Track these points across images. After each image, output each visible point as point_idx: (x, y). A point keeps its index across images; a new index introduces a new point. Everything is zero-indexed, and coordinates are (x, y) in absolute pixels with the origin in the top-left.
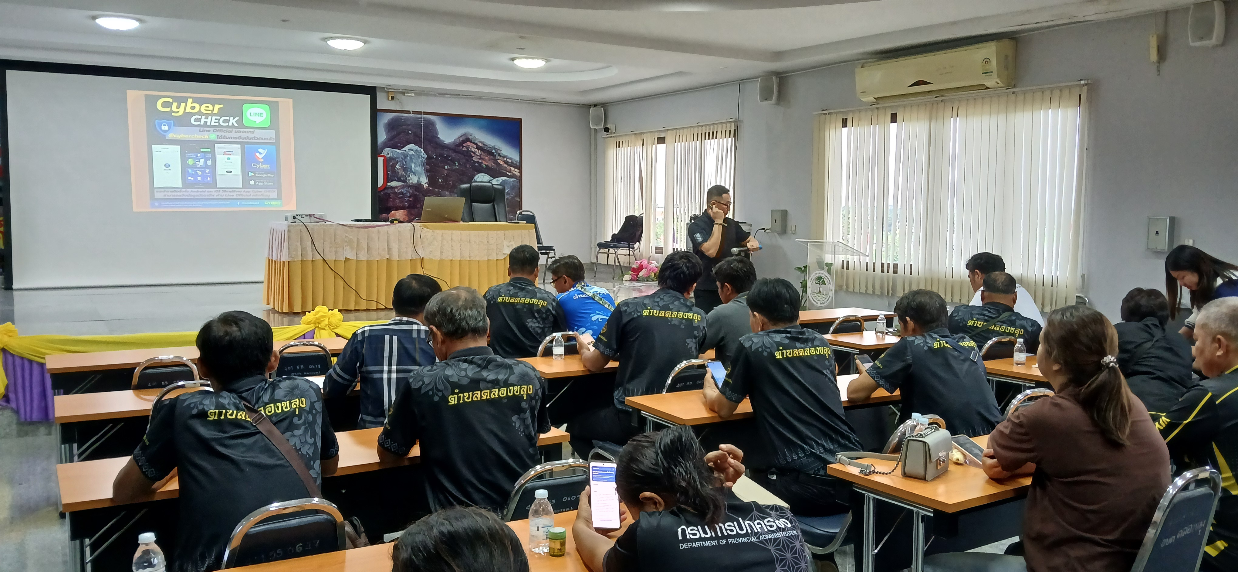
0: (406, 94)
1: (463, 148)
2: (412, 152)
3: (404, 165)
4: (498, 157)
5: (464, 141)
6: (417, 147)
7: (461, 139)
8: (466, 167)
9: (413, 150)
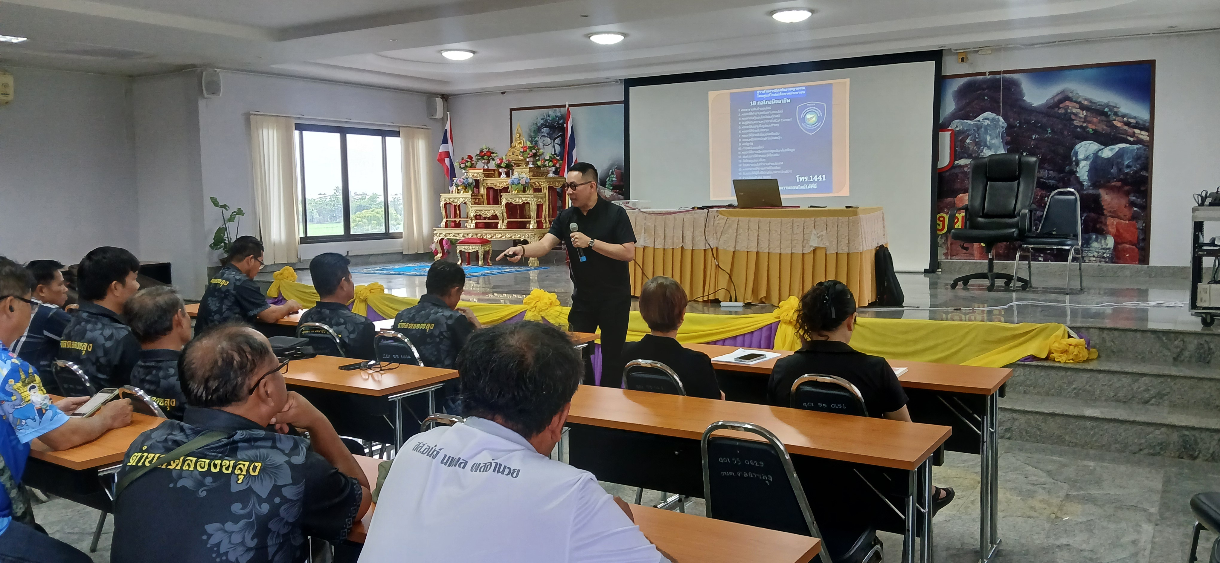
0: (980, 53)
1: (1059, 109)
2: (988, 121)
3: (977, 138)
4: (1114, 118)
5: (1061, 101)
6: (994, 114)
7: (1056, 99)
8: (1062, 134)
9: (988, 119)
